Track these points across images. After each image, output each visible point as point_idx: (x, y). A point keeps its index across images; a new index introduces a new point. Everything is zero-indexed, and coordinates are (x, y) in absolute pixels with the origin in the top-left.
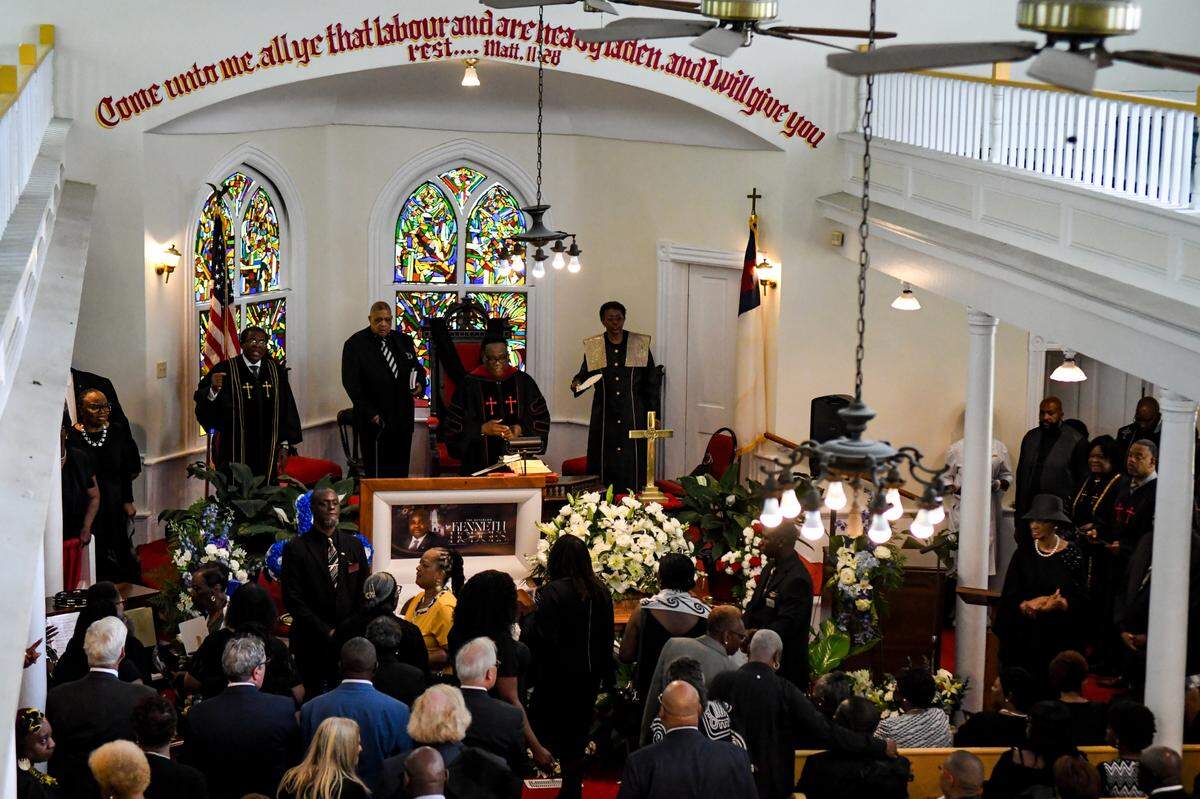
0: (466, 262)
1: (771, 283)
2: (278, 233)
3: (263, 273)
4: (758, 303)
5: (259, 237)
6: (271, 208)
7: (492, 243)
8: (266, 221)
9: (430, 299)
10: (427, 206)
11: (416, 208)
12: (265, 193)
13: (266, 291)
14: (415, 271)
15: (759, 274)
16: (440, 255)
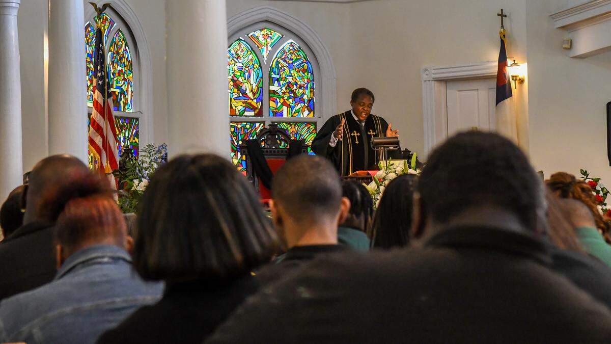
0: (270, 100)
1: (520, 79)
2: (132, 69)
3: (122, 97)
4: (511, 95)
5: (119, 68)
6: (127, 48)
7: (288, 86)
8: (123, 57)
9: (244, 127)
10: (239, 57)
11: (231, 59)
12: (123, 35)
13: (124, 111)
14: (231, 107)
15: (510, 71)
16: (250, 95)
